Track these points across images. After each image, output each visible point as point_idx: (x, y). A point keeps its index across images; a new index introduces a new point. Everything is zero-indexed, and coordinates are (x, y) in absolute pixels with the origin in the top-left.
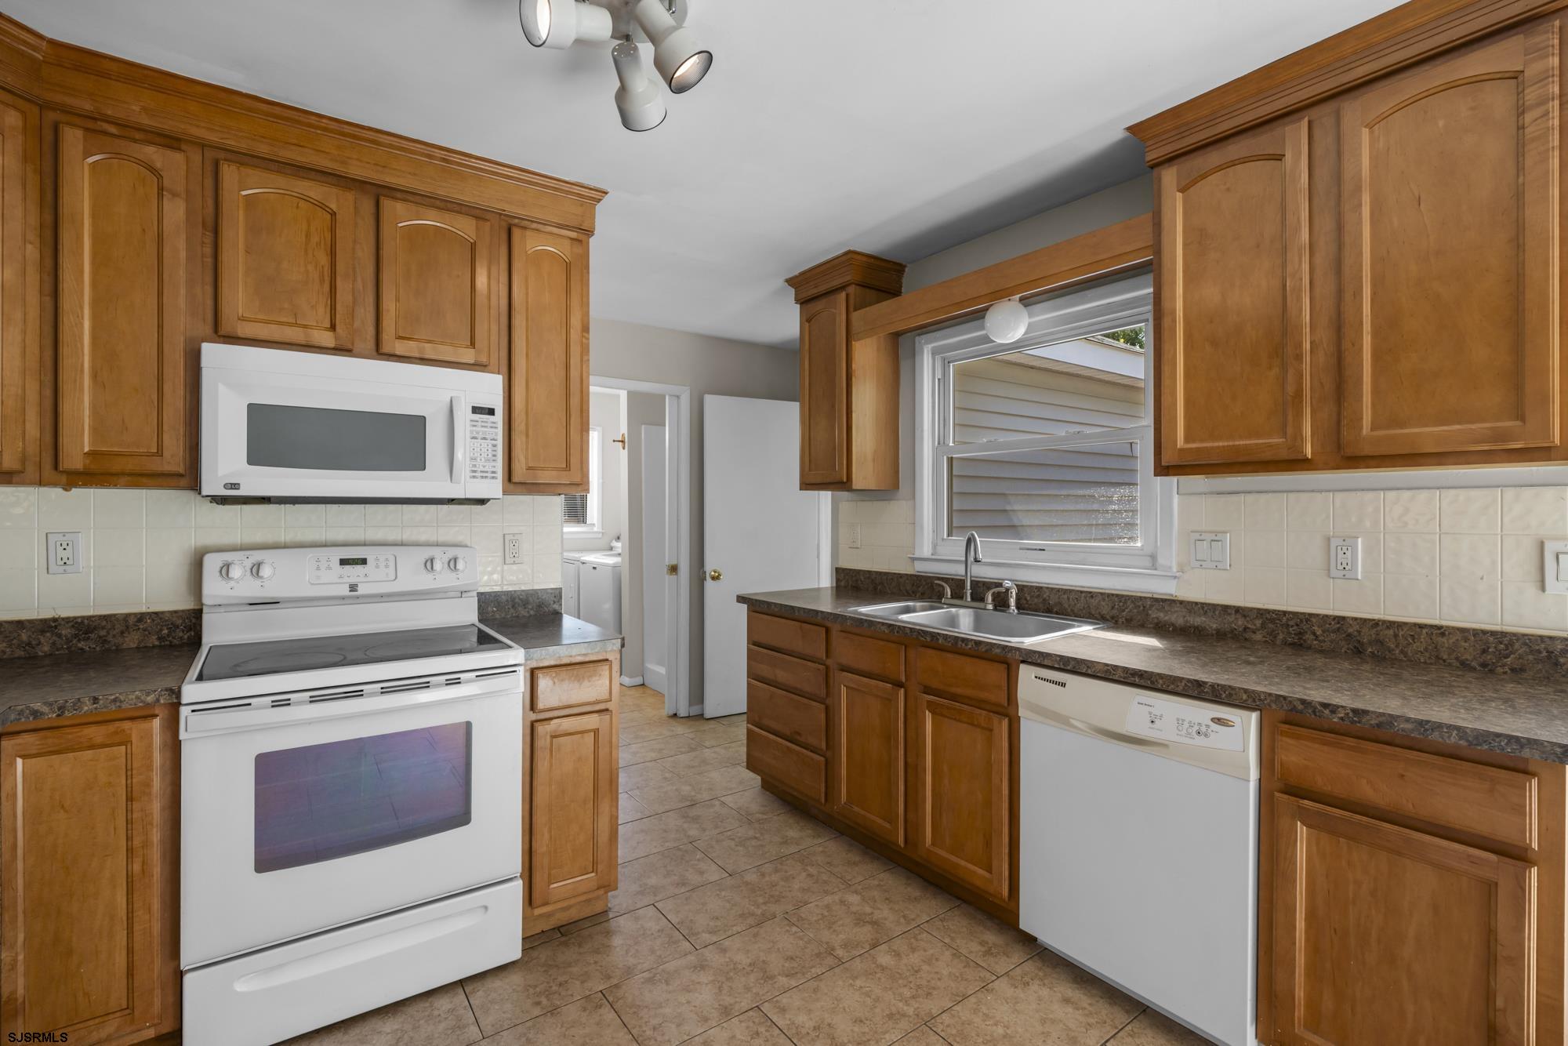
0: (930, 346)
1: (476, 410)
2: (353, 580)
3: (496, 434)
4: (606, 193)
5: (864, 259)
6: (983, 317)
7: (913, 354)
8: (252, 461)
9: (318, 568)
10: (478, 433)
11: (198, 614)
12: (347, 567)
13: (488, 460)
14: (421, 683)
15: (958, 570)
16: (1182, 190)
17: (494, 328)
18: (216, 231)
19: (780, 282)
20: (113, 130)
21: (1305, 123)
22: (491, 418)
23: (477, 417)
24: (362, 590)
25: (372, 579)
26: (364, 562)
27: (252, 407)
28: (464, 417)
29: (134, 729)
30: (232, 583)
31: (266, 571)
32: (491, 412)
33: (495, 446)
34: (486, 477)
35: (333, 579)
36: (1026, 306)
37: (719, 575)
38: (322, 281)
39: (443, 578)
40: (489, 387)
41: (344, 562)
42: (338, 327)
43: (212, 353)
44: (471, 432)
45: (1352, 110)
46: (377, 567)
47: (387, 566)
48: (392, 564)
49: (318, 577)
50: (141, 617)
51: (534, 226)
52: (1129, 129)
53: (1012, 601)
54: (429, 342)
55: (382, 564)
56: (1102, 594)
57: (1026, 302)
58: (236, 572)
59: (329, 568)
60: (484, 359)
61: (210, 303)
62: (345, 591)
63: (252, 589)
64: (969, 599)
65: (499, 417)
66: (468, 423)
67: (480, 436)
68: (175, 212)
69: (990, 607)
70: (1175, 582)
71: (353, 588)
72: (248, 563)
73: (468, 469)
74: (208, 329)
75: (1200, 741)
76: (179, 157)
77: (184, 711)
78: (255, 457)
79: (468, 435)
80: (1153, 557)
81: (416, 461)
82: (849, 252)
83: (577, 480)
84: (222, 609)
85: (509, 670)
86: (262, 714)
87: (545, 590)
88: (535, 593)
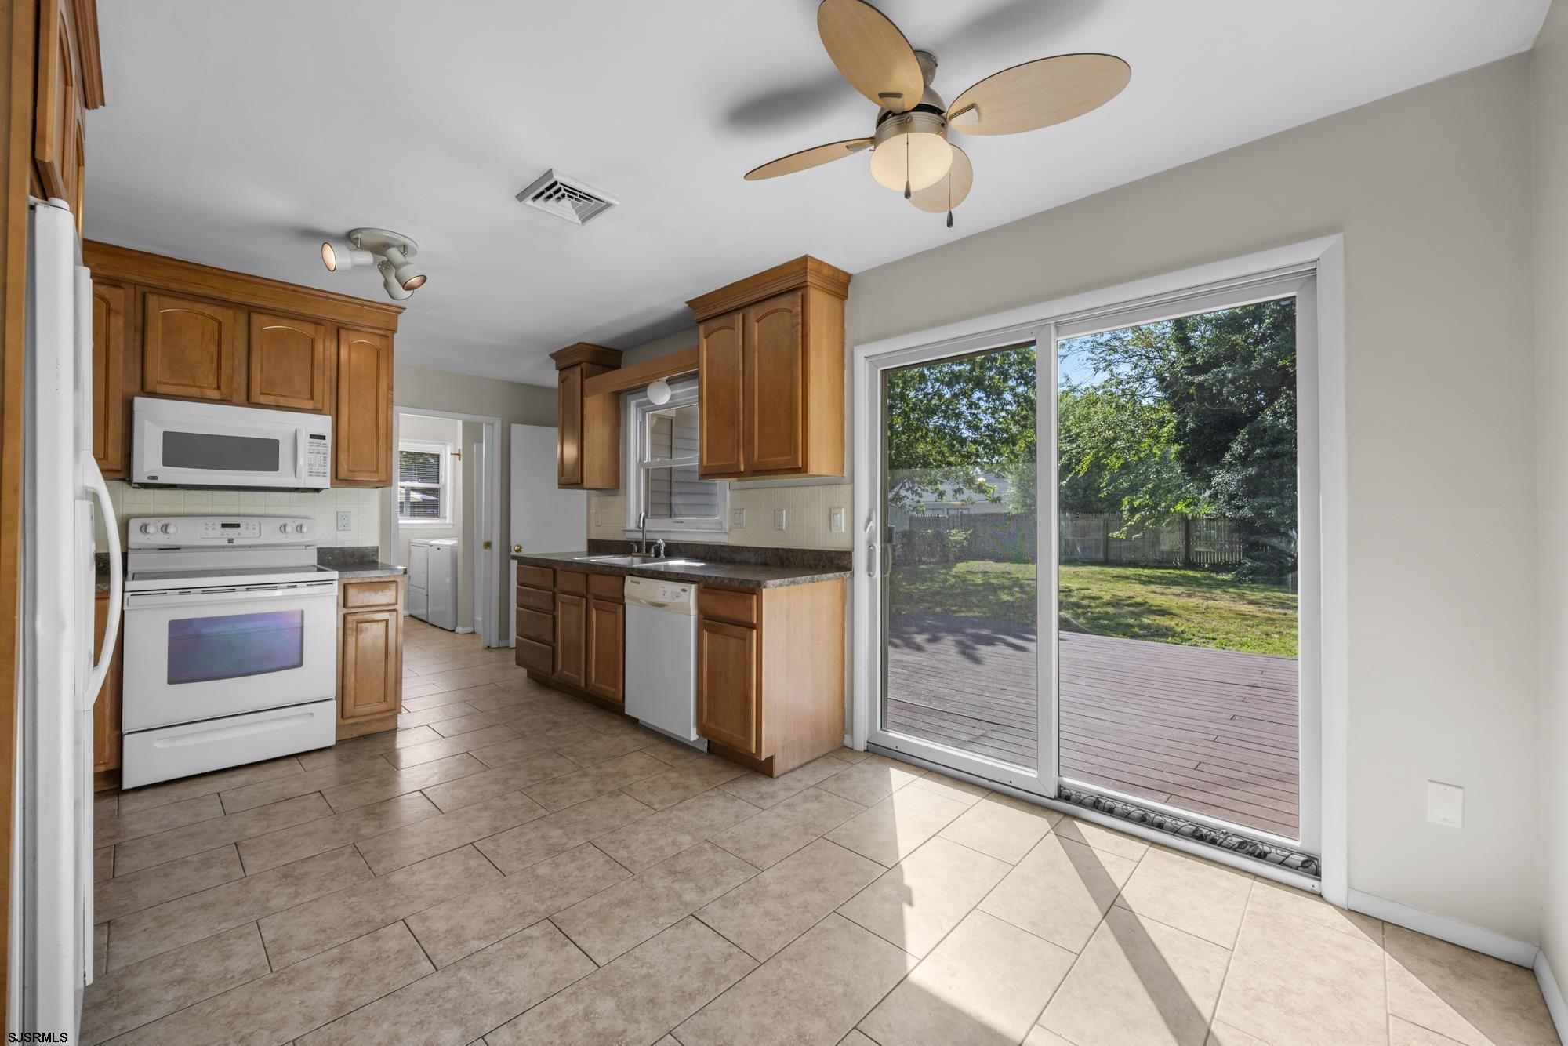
0: (635, 402)
1: (312, 436)
2: (230, 537)
3: (327, 451)
4: (405, 309)
5: (591, 347)
6: (646, 390)
7: (626, 406)
8: (166, 463)
9: (207, 529)
10: (314, 449)
12: (227, 529)
13: (321, 466)
15: (638, 536)
16: (706, 337)
17: (327, 387)
18: (143, 332)
19: (546, 356)
21: (741, 315)
22: (323, 441)
23: (314, 440)
24: (236, 543)
25: (242, 536)
26: (238, 526)
27: (165, 434)
28: (304, 441)
30: (148, 536)
31: (171, 529)
32: (323, 438)
33: (326, 458)
34: (319, 476)
35: (219, 536)
36: (669, 385)
37: (521, 548)
38: (212, 361)
39: (292, 537)
40: (323, 424)
41: (224, 525)
42: (222, 389)
43: (140, 402)
44: (309, 449)
45: (753, 313)
46: (247, 529)
47: (254, 529)
48: (257, 527)
49: (207, 534)
51: (355, 328)
52: (687, 302)
53: (662, 552)
54: (282, 396)
55: (251, 527)
56: (701, 545)
57: (670, 382)
58: (151, 529)
59: (214, 529)
60: (319, 406)
61: (139, 373)
62: (225, 543)
63: (161, 540)
64: (644, 552)
65: (329, 441)
66: (307, 444)
67: (315, 451)
69: (653, 555)
70: (727, 536)
71: (231, 541)
72: (159, 525)
73: (307, 471)
74: (137, 388)
75: (677, 600)
76: (120, 292)
77: (126, 595)
78: (168, 461)
79: (307, 451)
80: (721, 523)
81: (273, 465)
82: (580, 343)
83: (383, 478)
84: (140, 552)
85: (330, 582)
86: (173, 598)
87: (366, 548)
88: (359, 549)
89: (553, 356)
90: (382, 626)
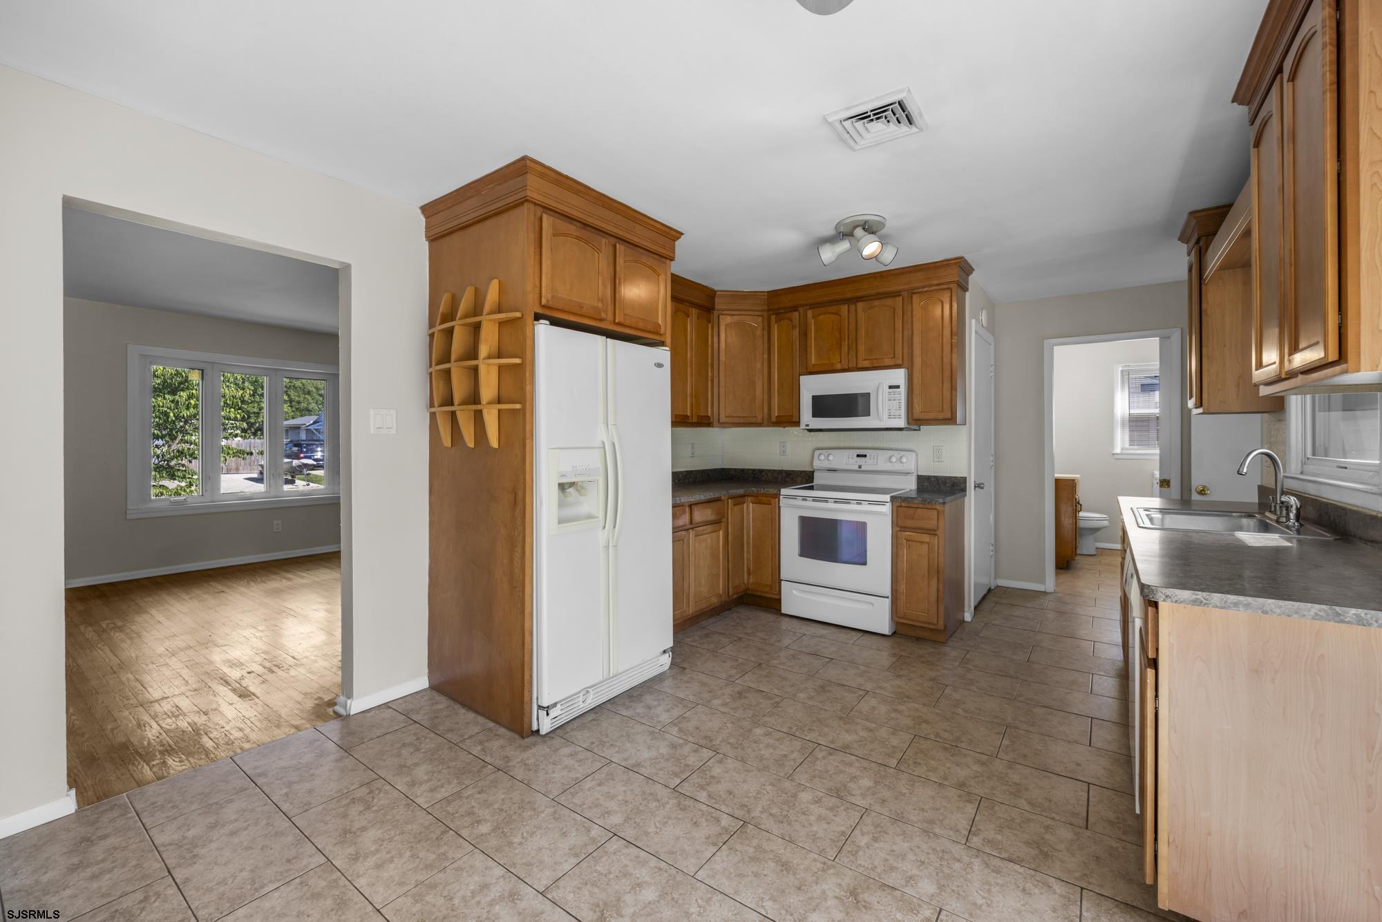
1: (890, 387)
2: (860, 464)
3: (902, 397)
8: (814, 416)
9: (849, 458)
10: (892, 397)
11: (814, 472)
12: (859, 458)
13: (896, 410)
14: (847, 501)
17: (904, 345)
18: (806, 335)
20: (782, 311)
22: (898, 390)
23: (891, 390)
24: (863, 468)
25: (867, 464)
26: (865, 456)
27: (813, 397)
28: (884, 391)
29: (773, 500)
30: (822, 462)
31: (831, 458)
32: (898, 387)
33: (900, 403)
34: (897, 417)
35: (854, 463)
37: (1204, 489)
38: (838, 343)
40: (898, 376)
41: (858, 456)
42: (843, 362)
43: (803, 380)
44: (888, 397)
46: (870, 458)
47: (874, 458)
48: (876, 458)
49: (847, 461)
50: (801, 472)
51: (925, 289)
54: (876, 359)
55: (872, 457)
58: (823, 458)
59: (852, 458)
60: (900, 362)
61: (803, 362)
62: (857, 468)
63: (826, 465)
64: (1278, 513)
65: (903, 390)
66: (887, 394)
67: (893, 399)
68: (796, 333)
69: (1284, 519)
71: (860, 467)
72: (826, 455)
73: (887, 415)
74: (803, 372)
76: (796, 314)
77: (781, 497)
78: (816, 414)
79: (887, 400)
81: (866, 411)
82: (1191, 211)
83: (949, 416)
84: (819, 471)
85: (883, 503)
86: (799, 502)
87: (956, 478)
88: (950, 478)
89: (1179, 240)
90: (925, 547)
